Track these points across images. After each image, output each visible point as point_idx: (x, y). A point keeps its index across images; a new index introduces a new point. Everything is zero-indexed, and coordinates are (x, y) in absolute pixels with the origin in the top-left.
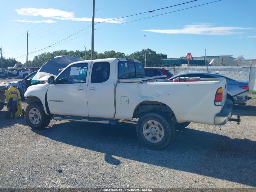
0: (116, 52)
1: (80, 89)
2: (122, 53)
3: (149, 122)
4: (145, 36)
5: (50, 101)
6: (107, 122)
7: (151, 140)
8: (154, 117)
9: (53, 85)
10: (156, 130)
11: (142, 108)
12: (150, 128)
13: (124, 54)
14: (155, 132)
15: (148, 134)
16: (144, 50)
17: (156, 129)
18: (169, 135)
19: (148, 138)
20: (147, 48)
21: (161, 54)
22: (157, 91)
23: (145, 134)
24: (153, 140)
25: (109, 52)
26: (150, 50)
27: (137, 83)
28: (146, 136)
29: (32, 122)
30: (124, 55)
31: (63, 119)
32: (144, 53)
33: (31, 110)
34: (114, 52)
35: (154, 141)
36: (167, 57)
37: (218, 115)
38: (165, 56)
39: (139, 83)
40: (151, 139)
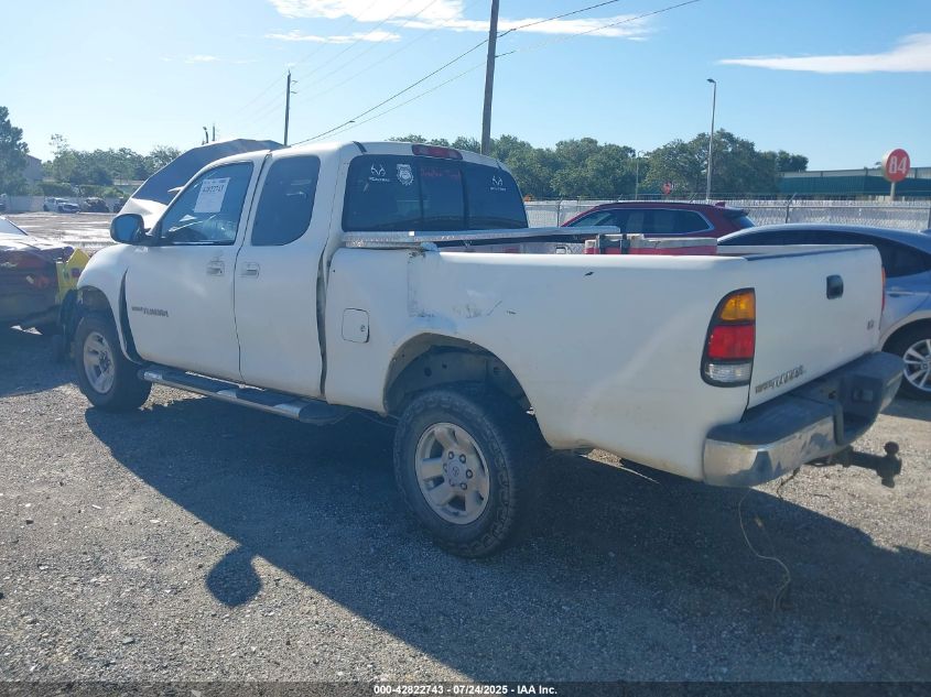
0: (601, 143)
1: (215, 267)
2: (621, 146)
3: (440, 429)
4: (711, 81)
5: (134, 309)
6: (293, 411)
7: (445, 510)
8: (450, 411)
9: (146, 249)
10: (465, 467)
11: (445, 366)
12: (446, 454)
13: (632, 151)
14: (462, 478)
15: (439, 481)
16: (704, 135)
17: (464, 462)
18: (506, 497)
19: (437, 499)
20: (717, 129)
21: (782, 153)
22: (470, 293)
23: (427, 481)
24: (453, 510)
25: (572, 142)
26: (729, 137)
27: (406, 254)
28: (429, 489)
29: (94, 381)
30: (630, 155)
31: (167, 382)
32: (705, 145)
33: (90, 337)
34: (592, 142)
35: (456, 514)
36: (808, 165)
37: (720, 433)
38: (800, 163)
39: (414, 255)
40: (447, 506)
